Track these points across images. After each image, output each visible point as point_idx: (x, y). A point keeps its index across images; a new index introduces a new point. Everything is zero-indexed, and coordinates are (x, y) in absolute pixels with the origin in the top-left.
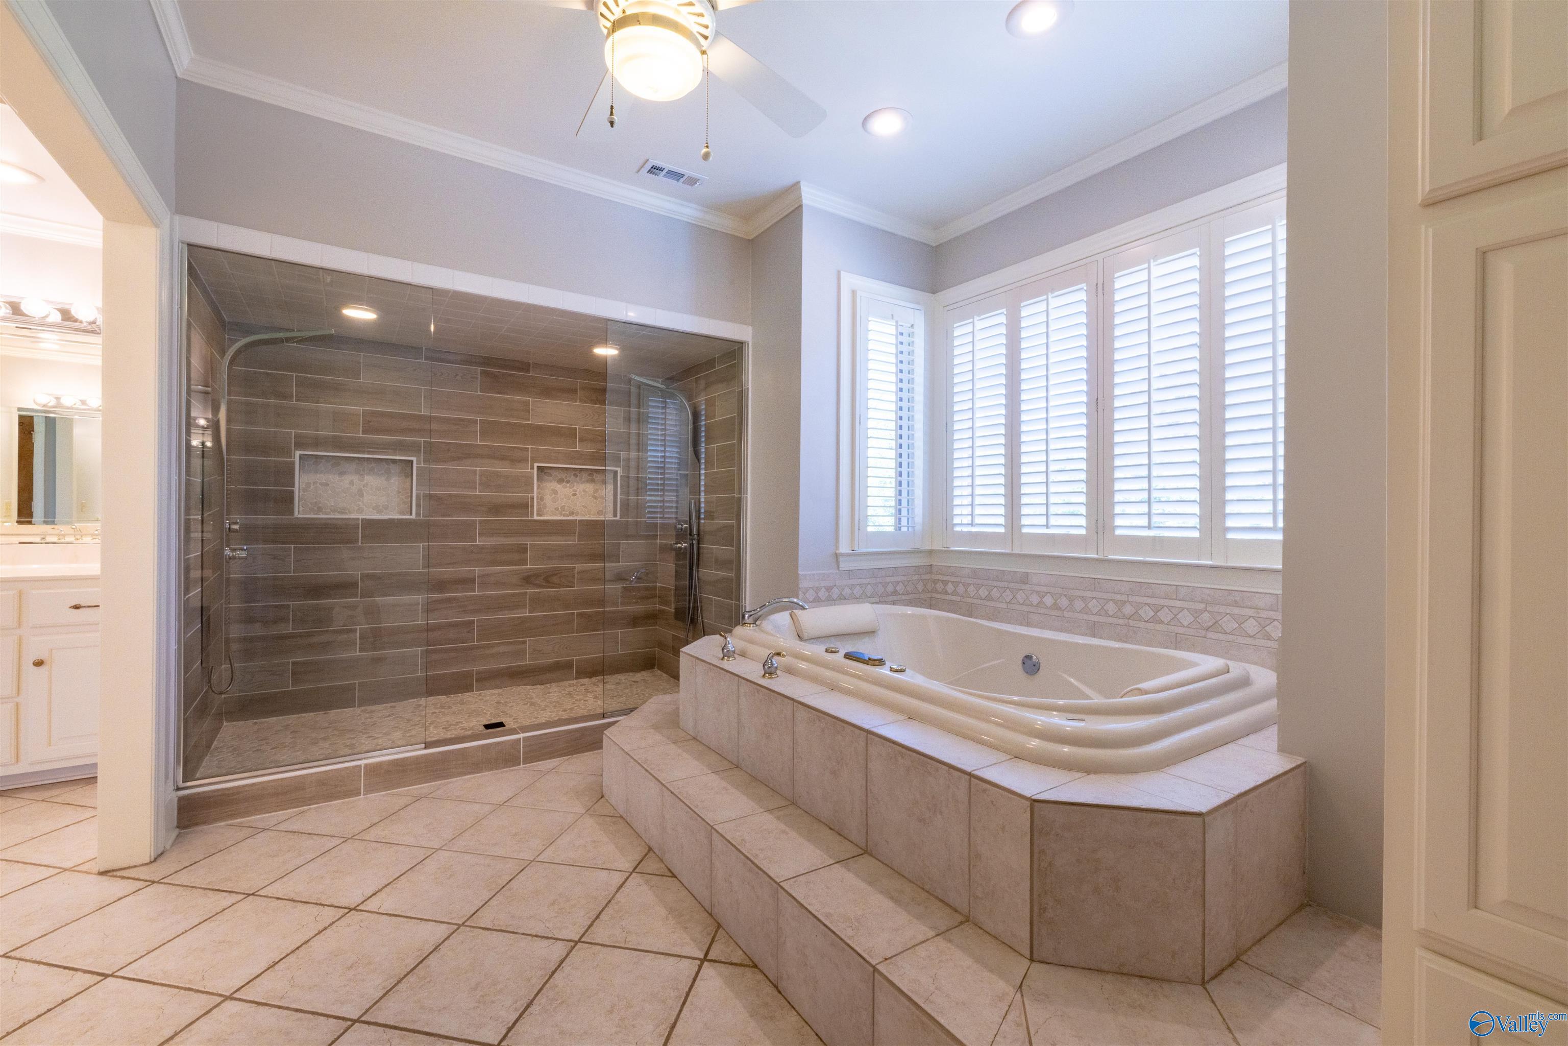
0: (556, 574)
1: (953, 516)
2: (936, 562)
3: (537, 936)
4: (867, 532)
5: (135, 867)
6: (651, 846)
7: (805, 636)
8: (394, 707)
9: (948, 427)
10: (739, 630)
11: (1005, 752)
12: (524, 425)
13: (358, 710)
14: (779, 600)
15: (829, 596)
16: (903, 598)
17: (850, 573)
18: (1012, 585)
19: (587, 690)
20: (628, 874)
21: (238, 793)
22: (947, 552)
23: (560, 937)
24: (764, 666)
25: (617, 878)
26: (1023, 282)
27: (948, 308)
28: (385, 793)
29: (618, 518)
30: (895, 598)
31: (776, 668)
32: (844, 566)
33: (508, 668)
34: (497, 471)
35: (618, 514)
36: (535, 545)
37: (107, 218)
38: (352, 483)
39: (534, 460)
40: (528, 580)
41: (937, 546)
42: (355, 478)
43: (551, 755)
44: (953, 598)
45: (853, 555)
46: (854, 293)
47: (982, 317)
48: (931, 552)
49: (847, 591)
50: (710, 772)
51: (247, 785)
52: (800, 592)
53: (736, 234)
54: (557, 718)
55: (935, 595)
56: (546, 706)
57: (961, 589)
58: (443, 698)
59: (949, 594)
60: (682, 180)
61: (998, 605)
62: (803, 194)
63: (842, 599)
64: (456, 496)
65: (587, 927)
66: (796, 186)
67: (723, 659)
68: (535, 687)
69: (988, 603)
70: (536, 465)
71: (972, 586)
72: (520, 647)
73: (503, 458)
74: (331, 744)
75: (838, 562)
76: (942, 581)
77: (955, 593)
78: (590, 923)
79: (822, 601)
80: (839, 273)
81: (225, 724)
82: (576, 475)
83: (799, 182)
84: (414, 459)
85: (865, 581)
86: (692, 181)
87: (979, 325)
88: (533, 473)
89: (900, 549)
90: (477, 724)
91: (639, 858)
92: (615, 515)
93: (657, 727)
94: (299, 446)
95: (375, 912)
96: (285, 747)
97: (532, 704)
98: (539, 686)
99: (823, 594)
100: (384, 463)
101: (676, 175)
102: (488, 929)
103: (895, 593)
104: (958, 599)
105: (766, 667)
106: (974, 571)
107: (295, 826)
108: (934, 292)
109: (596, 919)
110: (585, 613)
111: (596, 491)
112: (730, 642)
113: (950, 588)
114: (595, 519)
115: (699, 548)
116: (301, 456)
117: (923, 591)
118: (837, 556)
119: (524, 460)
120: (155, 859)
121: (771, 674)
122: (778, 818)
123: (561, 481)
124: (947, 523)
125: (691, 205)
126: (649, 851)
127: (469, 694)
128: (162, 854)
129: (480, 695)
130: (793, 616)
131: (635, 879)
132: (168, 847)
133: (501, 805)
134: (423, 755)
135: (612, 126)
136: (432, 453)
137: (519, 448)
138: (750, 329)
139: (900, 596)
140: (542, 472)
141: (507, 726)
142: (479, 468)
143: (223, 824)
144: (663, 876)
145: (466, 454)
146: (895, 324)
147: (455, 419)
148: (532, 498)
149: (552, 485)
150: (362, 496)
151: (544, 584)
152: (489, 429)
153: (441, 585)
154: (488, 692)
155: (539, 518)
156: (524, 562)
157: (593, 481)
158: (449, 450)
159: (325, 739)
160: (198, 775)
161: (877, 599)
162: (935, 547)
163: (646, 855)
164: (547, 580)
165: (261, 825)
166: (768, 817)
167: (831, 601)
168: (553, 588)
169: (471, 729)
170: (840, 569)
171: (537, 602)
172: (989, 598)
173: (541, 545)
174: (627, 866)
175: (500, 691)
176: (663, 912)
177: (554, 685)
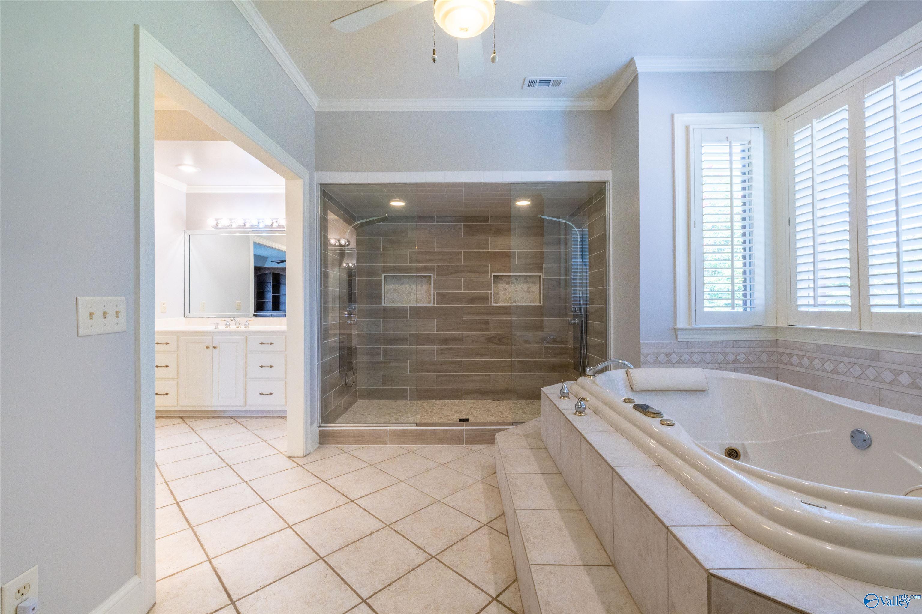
0: (504, 338)
1: (796, 298)
2: (780, 337)
3: (416, 545)
4: (704, 312)
5: (299, 457)
6: (505, 512)
7: (636, 388)
8: (424, 402)
9: (790, 222)
10: (582, 380)
11: (723, 517)
12: (485, 253)
13: (409, 402)
14: (617, 360)
15: (668, 360)
16: (745, 365)
17: (688, 343)
18: (860, 361)
19: (521, 408)
20: (482, 525)
21: (340, 433)
22: (792, 329)
23: (427, 551)
24: (575, 406)
25: (476, 525)
26: (866, 76)
27: (788, 120)
28: (398, 446)
29: (542, 304)
30: (737, 365)
31: (585, 408)
32: (681, 338)
33: (479, 389)
34: (472, 279)
35: (542, 302)
36: (494, 320)
37: (286, 179)
38: (406, 289)
39: (492, 272)
40: (490, 340)
41: (782, 324)
42: (407, 286)
43: (480, 442)
44: (798, 369)
45: (692, 329)
46: (687, 128)
47: (823, 118)
48: (776, 329)
49: (686, 358)
50: (540, 472)
51: (343, 430)
52: (642, 356)
53: (597, 109)
54: (496, 421)
55: (780, 365)
56: (494, 413)
57: (806, 361)
58: (447, 401)
59: (794, 366)
60: (551, 84)
61: (845, 378)
62: (637, 65)
63: (680, 363)
64: (452, 293)
65: (443, 550)
66: (631, 62)
67: (560, 398)
68: (494, 401)
69: (836, 377)
70: (493, 274)
71: (817, 360)
72: (486, 377)
73: (475, 272)
74: (390, 417)
75: (676, 334)
76: (787, 354)
77: (799, 365)
78: (446, 548)
79: (662, 363)
80: (673, 116)
81: (358, 400)
82: (517, 279)
83: (633, 58)
84: (432, 275)
85: (706, 350)
86: (557, 83)
87: (818, 125)
88: (491, 279)
89: (741, 326)
90: (456, 417)
91: (494, 517)
92: (540, 303)
93: (527, 437)
94: (384, 272)
95: (359, 506)
96: (374, 415)
97: (488, 411)
98: (496, 401)
99: (662, 358)
100: (420, 278)
101: (546, 83)
102: (397, 532)
103: (736, 361)
104: (804, 370)
105: (577, 407)
106: (819, 346)
107: (355, 453)
108: (774, 110)
109: (450, 547)
110: (522, 361)
111: (529, 288)
112: (566, 387)
113: (795, 360)
114: (529, 305)
115: (586, 323)
116: (385, 277)
117: (768, 362)
118: (675, 330)
119: (486, 272)
120: (306, 456)
121: (580, 412)
122: (563, 518)
123: (508, 283)
124: (792, 305)
125: (562, 99)
126: (502, 515)
127: (460, 401)
128: (309, 454)
129: (465, 402)
130: (628, 373)
131: (485, 529)
132: (312, 451)
133: (442, 465)
134: (414, 429)
135: (434, 62)
136: (441, 271)
137: (483, 266)
138: (610, 172)
139: (742, 364)
140: (497, 278)
141: (470, 421)
142: (463, 278)
143: (334, 446)
144: (502, 533)
145: (457, 271)
146: (729, 144)
147: (451, 252)
148: (491, 293)
149: (503, 286)
150: (410, 295)
151: (498, 343)
152: (468, 256)
153: (445, 341)
154: (469, 401)
155: (495, 305)
156: (487, 329)
157: (527, 282)
158: (448, 269)
159: (389, 414)
160: (337, 422)
161: (717, 366)
162: (780, 325)
163: (500, 516)
164: (500, 340)
165: (346, 450)
166: (557, 514)
167: (669, 363)
168: (503, 345)
169: (452, 420)
170: (679, 340)
171: (495, 353)
172: (835, 371)
173: (496, 320)
174: (484, 519)
175: (475, 401)
176: (488, 556)
177: (504, 401)
